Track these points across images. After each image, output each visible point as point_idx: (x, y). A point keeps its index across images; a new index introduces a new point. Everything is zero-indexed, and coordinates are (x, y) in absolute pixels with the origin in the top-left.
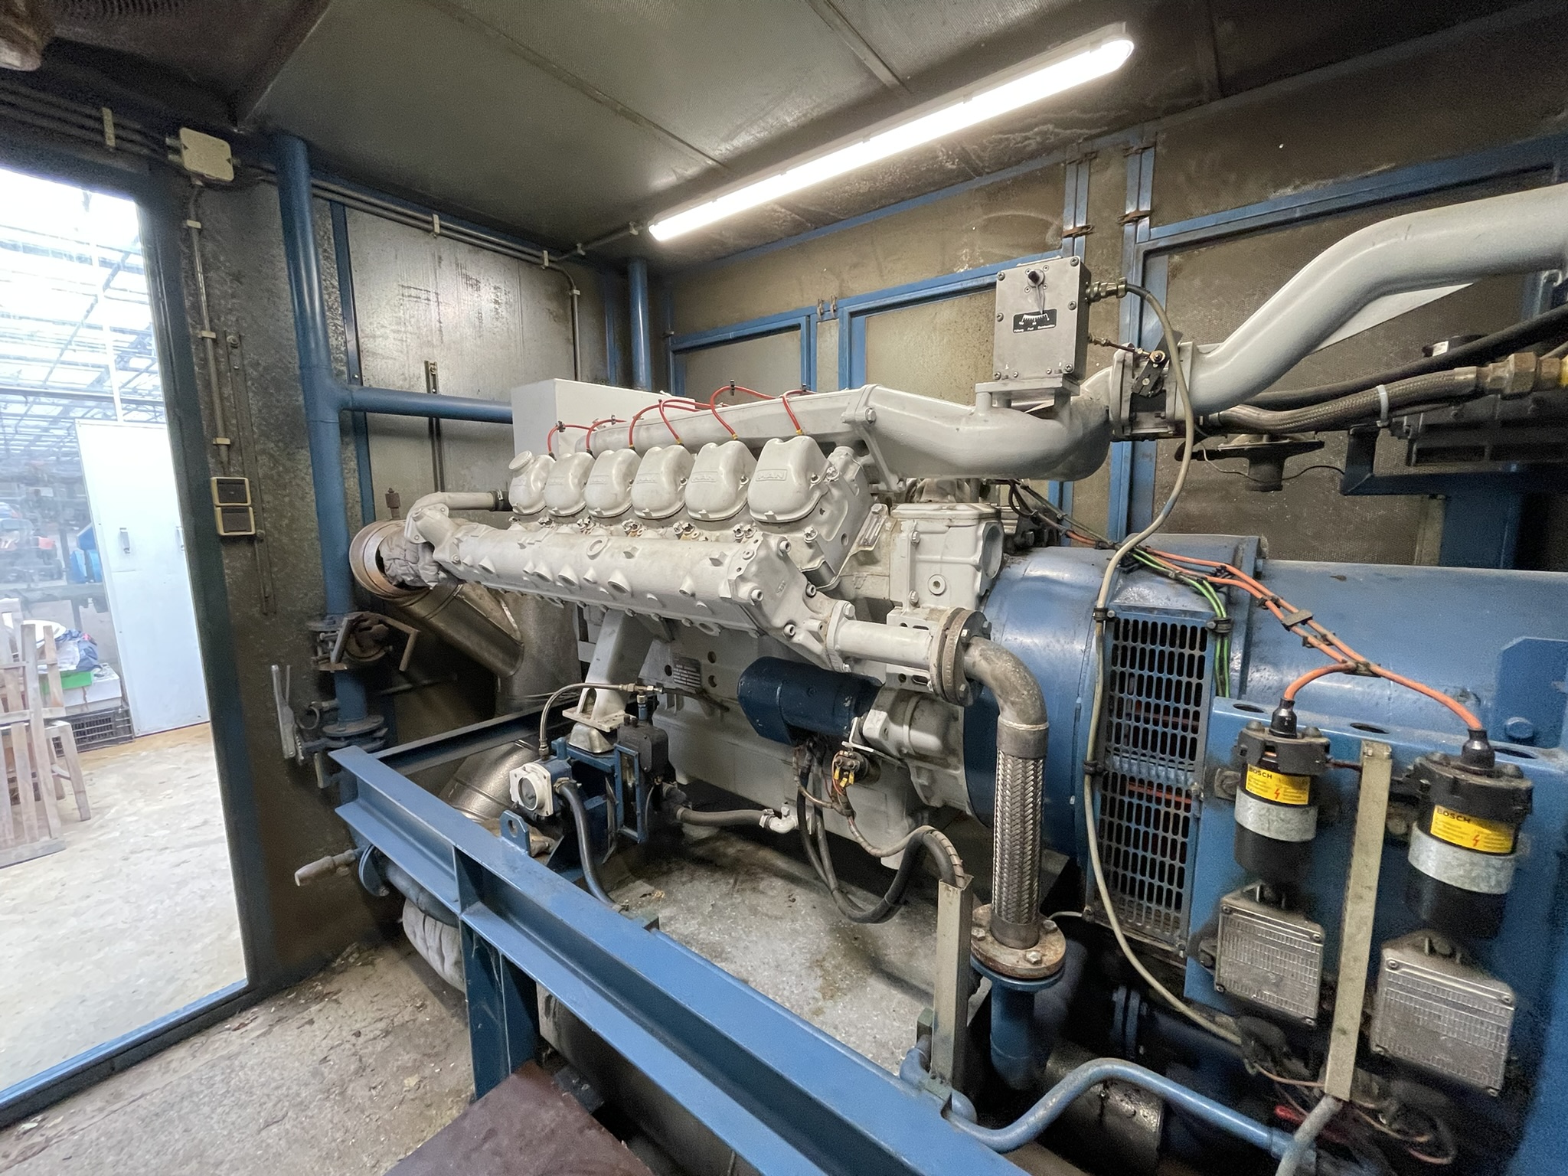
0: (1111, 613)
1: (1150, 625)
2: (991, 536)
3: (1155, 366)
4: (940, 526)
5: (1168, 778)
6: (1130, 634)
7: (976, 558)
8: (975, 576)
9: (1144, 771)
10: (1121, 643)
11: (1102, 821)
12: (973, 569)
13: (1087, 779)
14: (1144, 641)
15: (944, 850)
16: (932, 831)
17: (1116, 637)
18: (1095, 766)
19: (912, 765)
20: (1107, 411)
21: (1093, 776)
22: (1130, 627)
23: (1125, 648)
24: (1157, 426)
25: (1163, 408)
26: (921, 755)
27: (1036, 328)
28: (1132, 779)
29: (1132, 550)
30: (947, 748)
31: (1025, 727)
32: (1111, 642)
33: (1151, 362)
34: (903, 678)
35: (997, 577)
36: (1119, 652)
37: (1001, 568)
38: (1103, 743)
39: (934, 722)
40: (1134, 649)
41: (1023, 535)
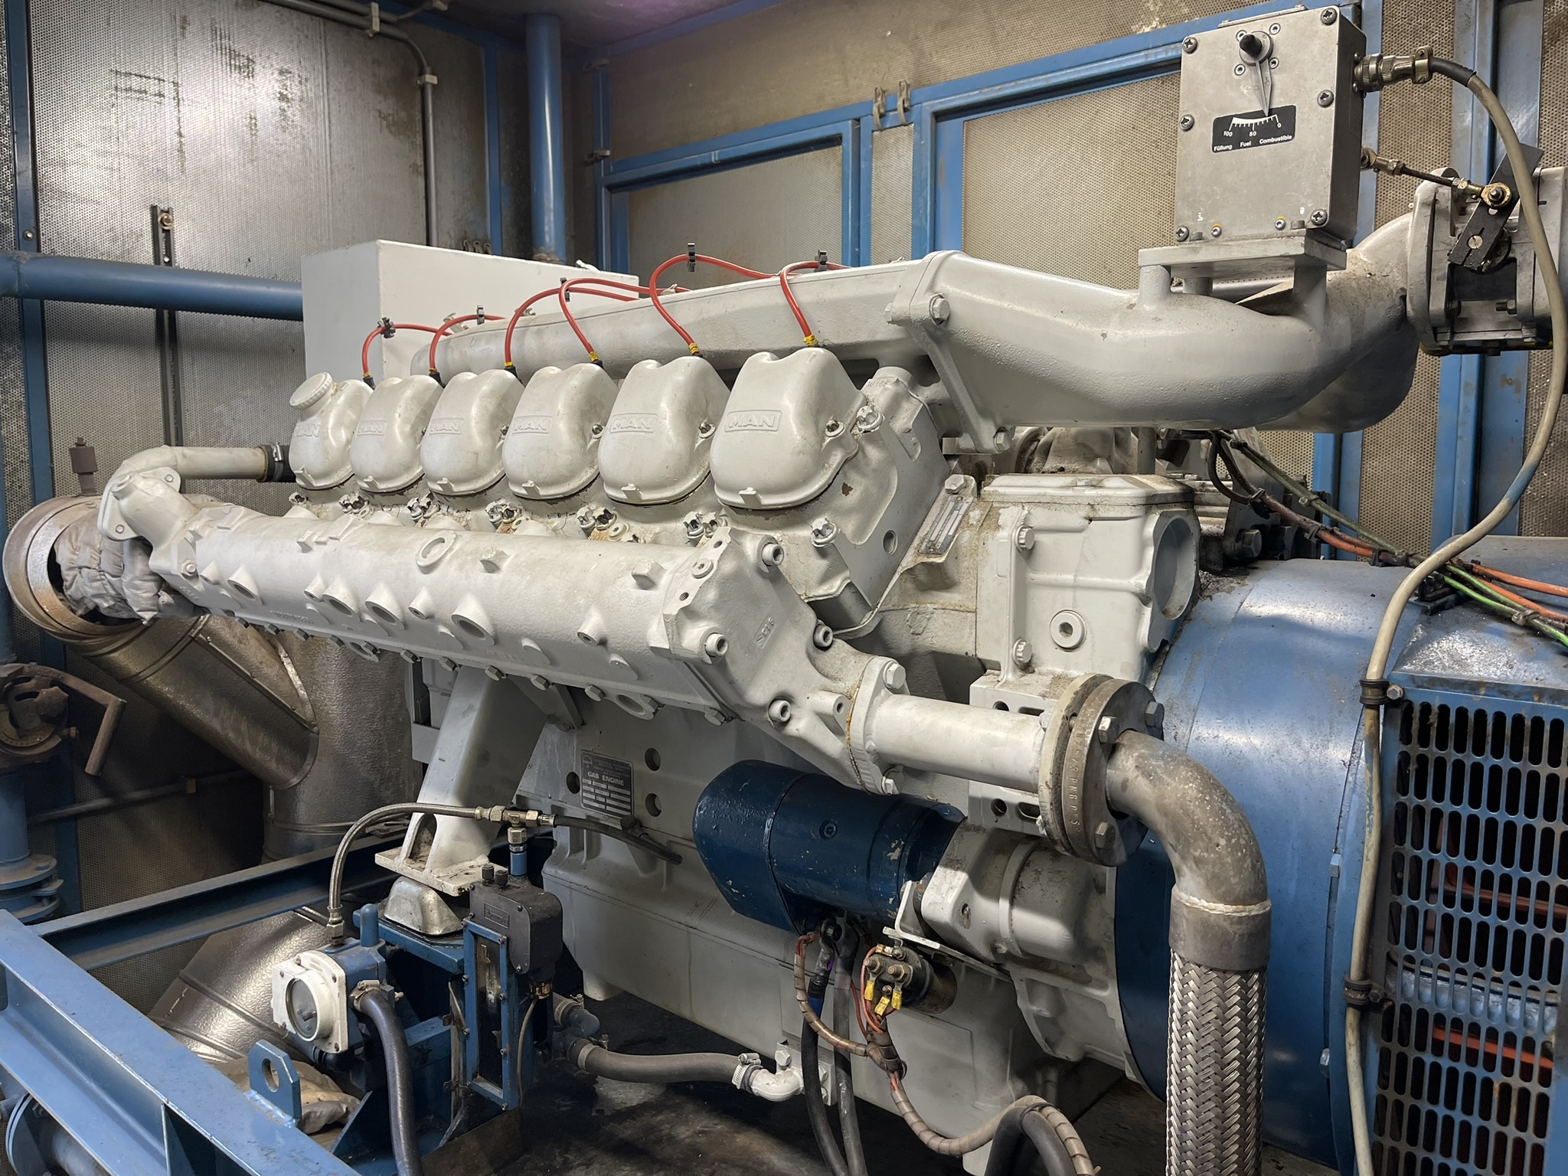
0: (1395, 691)
1: (1471, 716)
2: (1170, 540)
3: (1493, 212)
4: (1075, 519)
5: (1508, 1018)
6: (1433, 733)
7: (1141, 580)
8: (1139, 615)
9: (1462, 1003)
10: (1415, 749)
11: (1382, 1101)
12: (1135, 601)
13: (1351, 1017)
14: (1460, 748)
15: (1062, 1145)
16: (1042, 1107)
17: (1406, 738)
18: (1367, 990)
19: (1020, 976)
20: (1404, 298)
21: (1365, 1011)
22: (1433, 719)
23: (1422, 760)
24: (1502, 327)
25: (1513, 294)
26: (1034, 958)
27: (1256, 143)
28: (1440, 1019)
29: (1442, 568)
30: (1082, 945)
31: (1221, 908)
32: (1397, 748)
33: (1483, 204)
34: (1000, 806)
35: (1186, 617)
36: (1413, 767)
37: (1194, 601)
38: (1383, 946)
39: (1058, 894)
40: (1441, 763)
41: (1240, 535)
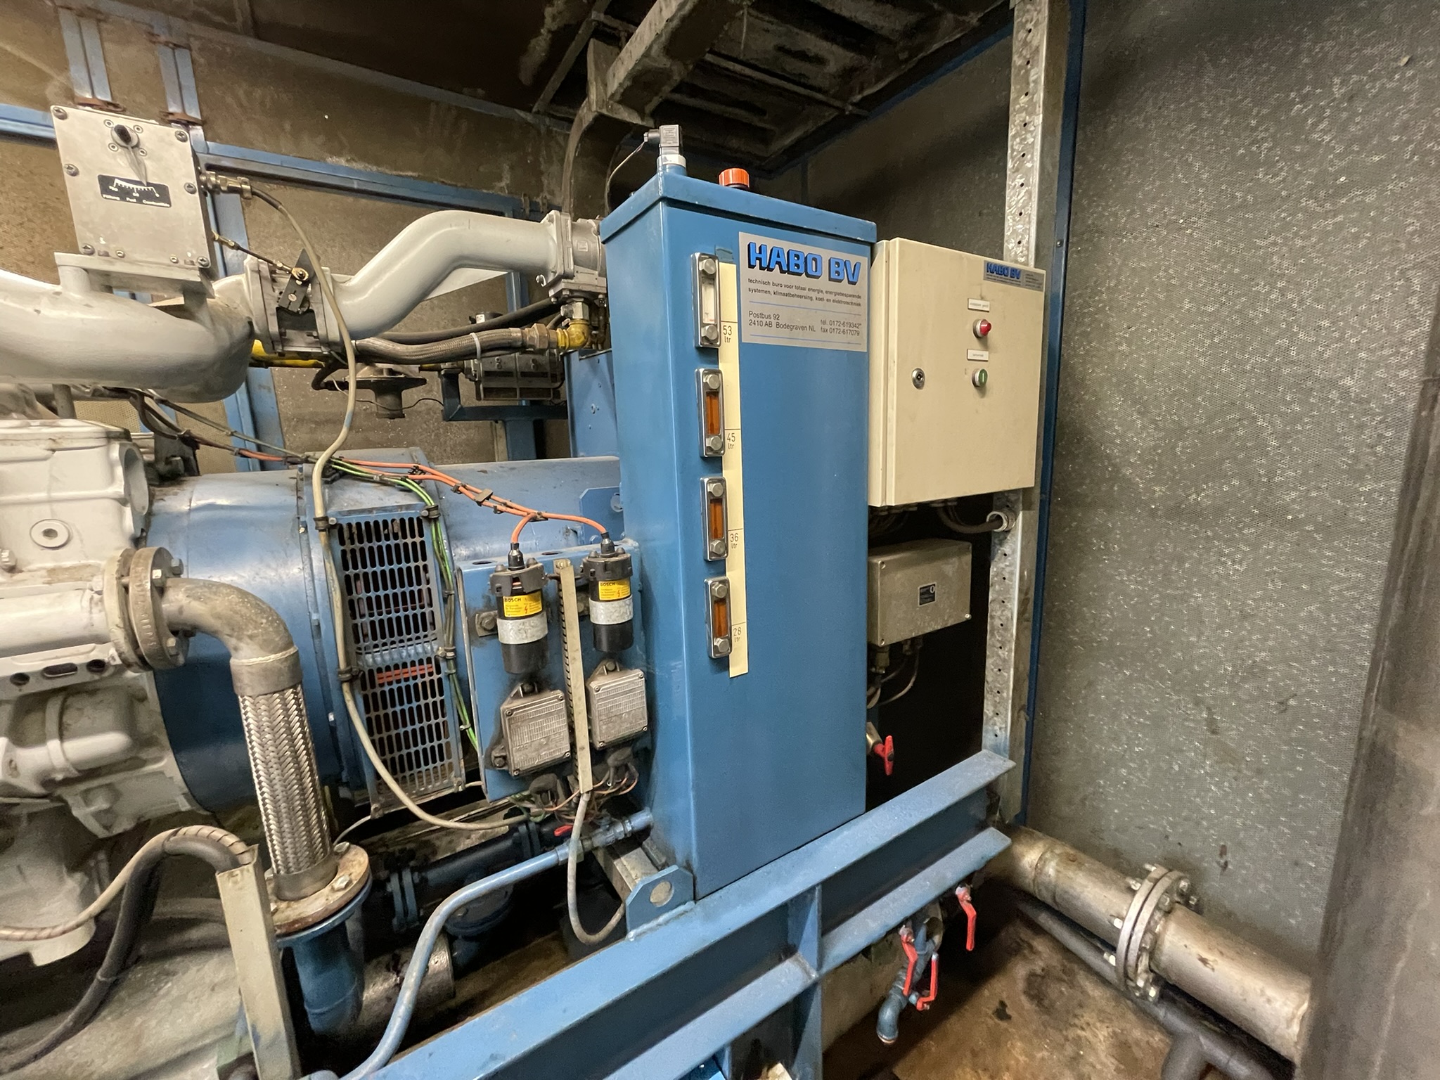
0: (333, 521)
1: (372, 524)
2: (129, 461)
3: (299, 283)
4: (39, 450)
5: (417, 654)
6: (355, 536)
7: (119, 488)
8: (121, 515)
9: (396, 656)
10: (348, 547)
11: (369, 721)
12: (116, 504)
13: (346, 687)
14: (370, 540)
15: (208, 840)
16: (175, 834)
17: (342, 542)
18: (350, 671)
19: (72, 797)
20: (250, 323)
21: (351, 681)
22: (354, 530)
23: (353, 551)
24: (310, 345)
25: (315, 328)
26: (89, 772)
28: (380, 670)
29: (329, 461)
30: (141, 742)
31: (273, 657)
32: (338, 549)
33: (293, 278)
34: (21, 679)
35: (150, 514)
36: (349, 556)
37: (151, 503)
38: (354, 647)
39: (108, 716)
40: (362, 550)
41: (168, 462)
